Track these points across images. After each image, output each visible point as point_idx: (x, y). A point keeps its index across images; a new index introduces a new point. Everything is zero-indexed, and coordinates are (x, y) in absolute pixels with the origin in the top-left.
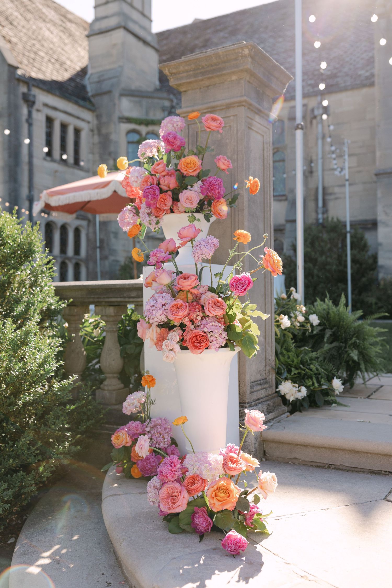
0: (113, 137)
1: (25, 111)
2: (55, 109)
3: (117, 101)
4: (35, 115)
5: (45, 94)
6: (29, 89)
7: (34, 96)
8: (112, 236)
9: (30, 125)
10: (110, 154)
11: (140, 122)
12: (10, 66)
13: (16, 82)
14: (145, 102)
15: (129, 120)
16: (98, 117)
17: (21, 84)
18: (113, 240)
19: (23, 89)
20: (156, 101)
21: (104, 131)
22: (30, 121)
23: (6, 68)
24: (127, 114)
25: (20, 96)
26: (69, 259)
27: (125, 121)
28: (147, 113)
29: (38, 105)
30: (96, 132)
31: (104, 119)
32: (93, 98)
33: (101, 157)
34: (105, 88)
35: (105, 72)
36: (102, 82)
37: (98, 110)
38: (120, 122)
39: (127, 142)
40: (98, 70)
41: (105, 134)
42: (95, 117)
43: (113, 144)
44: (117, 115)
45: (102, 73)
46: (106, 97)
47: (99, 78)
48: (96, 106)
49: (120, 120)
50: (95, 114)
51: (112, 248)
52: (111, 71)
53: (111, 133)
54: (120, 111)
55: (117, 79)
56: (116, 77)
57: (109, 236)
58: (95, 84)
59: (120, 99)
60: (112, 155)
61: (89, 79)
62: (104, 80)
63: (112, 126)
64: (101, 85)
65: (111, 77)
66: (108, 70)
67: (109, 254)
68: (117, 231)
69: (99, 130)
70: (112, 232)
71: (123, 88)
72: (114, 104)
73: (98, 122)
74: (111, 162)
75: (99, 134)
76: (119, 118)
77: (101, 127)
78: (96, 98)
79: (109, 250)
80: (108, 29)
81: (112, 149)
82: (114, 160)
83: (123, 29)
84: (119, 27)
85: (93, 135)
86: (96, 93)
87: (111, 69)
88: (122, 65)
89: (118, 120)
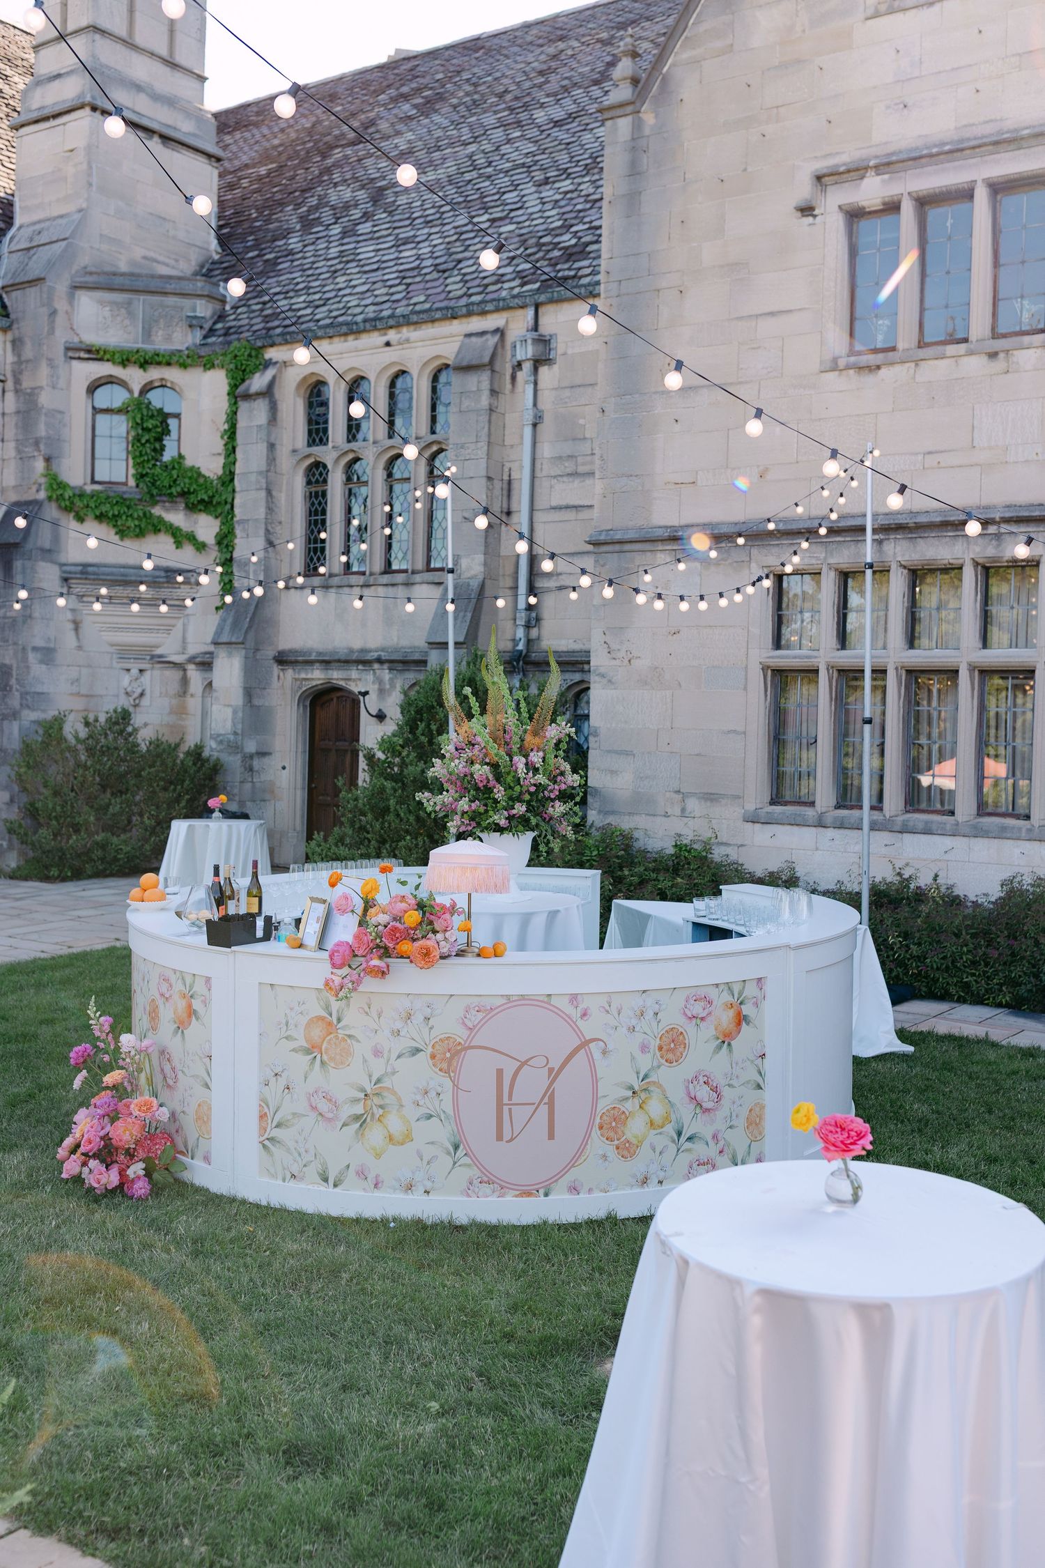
0: (45, 399)
3: (61, 305)
8: (32, 657)
10: (37, 443)
11: (125, 359)
14: (140, 302)
15: (95, 354)
16: (16, 345)
18: (37, 669)
20: (171, 300)
21: (26, 384)
24: (92, 338)
27: (83, 355)
28: (147, 334)
30: (10, 384)
31: (28, 352)
32: (6, 292)
33: (19, 451)
34: (34, 271)
35: (47, 224)
36: (32, 252)
37: (15, 326)
38: (72, 358)
39: (90, 410)
40: (35, 218)
41: (29, 391)
42: (9, 346)
43: (43, 418)
44: (64, 340)
45: (42, 225)
46: (32, 292)
47: (31, 240)
48: (12, 316)
49: (70, 354)
50: (9, 336)
51: (33, 690)
52: (60, 221)
53: (41, 388)
54: (72, 329)
55: (64, 244)
56: (64, 239)
57: (25, 659)
58: (20, 253)
59: (71, 298)
60: (42, 447)
61: (12, 239)
62: (39, 246)
63: (44, 370)
64: (30, 258)
65: (55, 239)
66: (55, 218)
67: (21, 705)
68: (52, 645)
69: (17, 382)
70: (35, 649)
71: (85, 268)
72: (54, 313)
73: (16, 359)
74: (40, 465)
75: (17, 391)
76: (68, 349)
77: (21, 373)
78: (14, 294)
79: (24, 695)
80: (57, 109)
81: (42, 431)
82: (48, 460)
83: (87, 110)
84: (82, 107)
85: (4, 391)
86: (11, 282)
87: (61, 217)
88: (84, 205)
89: (65, 355)
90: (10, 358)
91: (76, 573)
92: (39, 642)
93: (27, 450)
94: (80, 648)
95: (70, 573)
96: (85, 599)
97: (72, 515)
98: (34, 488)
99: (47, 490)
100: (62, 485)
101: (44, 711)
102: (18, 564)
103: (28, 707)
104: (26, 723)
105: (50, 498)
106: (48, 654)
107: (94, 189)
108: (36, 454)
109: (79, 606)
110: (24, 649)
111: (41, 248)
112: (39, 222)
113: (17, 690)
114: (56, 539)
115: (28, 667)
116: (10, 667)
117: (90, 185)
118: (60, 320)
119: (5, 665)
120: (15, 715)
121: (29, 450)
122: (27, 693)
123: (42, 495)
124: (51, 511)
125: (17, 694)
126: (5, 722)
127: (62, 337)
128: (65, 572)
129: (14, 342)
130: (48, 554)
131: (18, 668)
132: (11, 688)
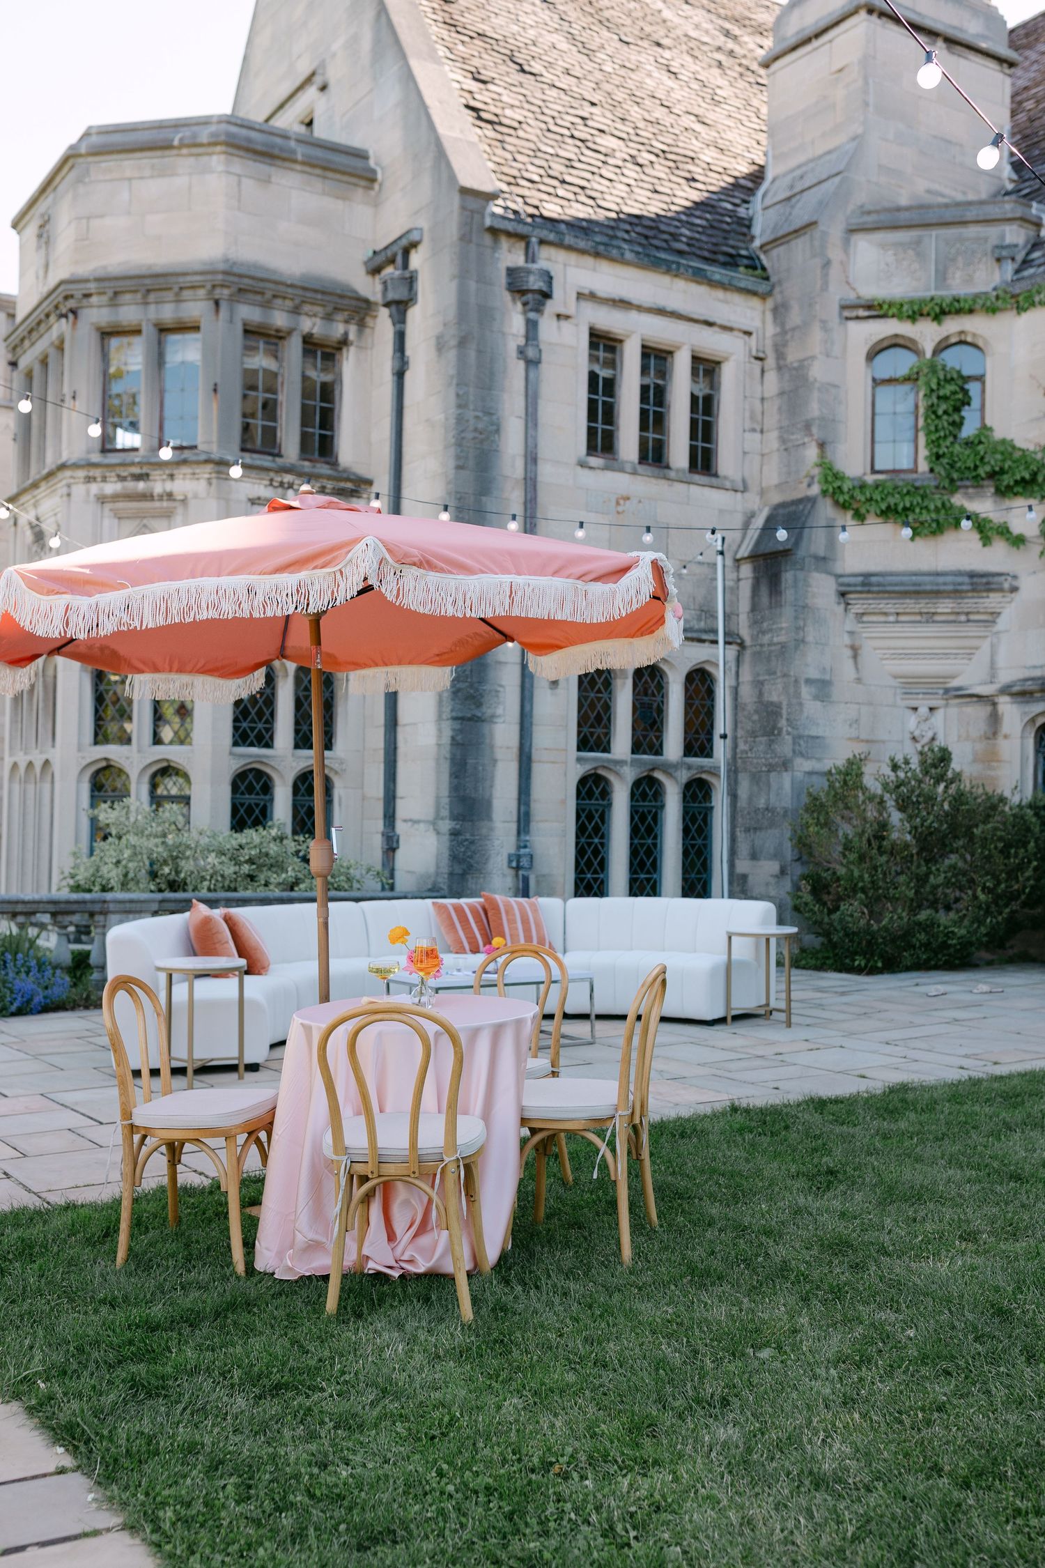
0: (817, 372)
1: (515, 322)
2: (622, 304)
3: (835, 254)
4: (547, 326)
5: (589, 261)
6: (530, 257)
7: (549, 278)
8: (806, 692)
9: (532, 363)
10: (808, 427)
11: (914, 311)
12: (465, 191)
13: (488, 239)
14: (933, 240)
15: (876, 310)
16: (779, 312)
17: (505, 243)
18: (812, 707)
19: (511, 256)
20: (972, 231)
21: (792, 356)
22: (531, 353)
23: (456, 199)
24: (871, 291)
25: (503, 279)
26: (668, 768)
27: (862, 313)
28: (942, 276)
29: (562, 299)
30: (771, 362)
31: (795, 318)
32: (765, 252)
33: (783, 440)
34: (801, 215)
35: (811, 165)
36: (794, 200)
37: (777, 290)
38: (848, 319)
39: (870, 382)
40: (792, 163)
41: (795, 365)
42: (769, 316)
43: (816, 394)
44: (838, 297)
45: (804, 169)
46: (800, 246)
47: (792, 187)
48: (773, 279)
49: (847, 313)
50: (770, 303)
51: (806, 733)
52: (828, 158)
53: (813, 358)
54: (848, 283)
55: (837, 180)
56: (837, 174)
57: (798, 694)
58: (778, 207)
59: (846, 243)
60: (815, 430)
61: (764, 196)
62: (802, 191)
63: (817, 335)
64: (793, 207)
65: (824, 177)
66: (820, 157)
67: (794, 751)
68: (827, 677)
69: (780, 356)
70: (809, 681)
71: (862, 206)
72: (827, 264)
73: (778, 330)
74: (812, 453)
75: (779, 368)
76: (844, 307)
77: (785, 345)
78: (775, 253)
79: (796, 739)
80: (822, 25)
81: (814, 409)
82: (822, 445)
83: (863, 14)
84: (855, 12)
85: (763, 371)
86: (772, 237)
87: (829, 152)
88: (860, 131)
89: (840, 315)
90: (771, 329)
91: (855, 585)
92: (813, 673)
93: (793, 437)
94: (859, 680)
95: (849, 585)
96: (865, 618)
97: (850, 514)
98: (806, 481)
99: (819, 482)
100: (837, 476)
101: (819, 760)
102: (788, 577)
103: (802, 755)
104: (799, 775)
105: (824, 493)
106: (823, 688)
107: (871, 109)
108: (806, 440)
109: (858, 628)
110: (796, 681)
111: (805, 194)
112: (799, 167)
113: (789, 733)
114: (832, 543)
115: (801, 704)
116: (779, 706)
117: (866, 104)
118: (834, 272)
119: (772, 703)
120: (786, 765)
121: (798, 437)
122: (800, 737)
123: (815, 490)
124: (826, 510)
125: (788, 739)
126: (773, 775)
127: (837, 293)
128: (842, 585)
129: (775, 310)
130: (823, 562)
131: (789, 705)
132: (780, 730)
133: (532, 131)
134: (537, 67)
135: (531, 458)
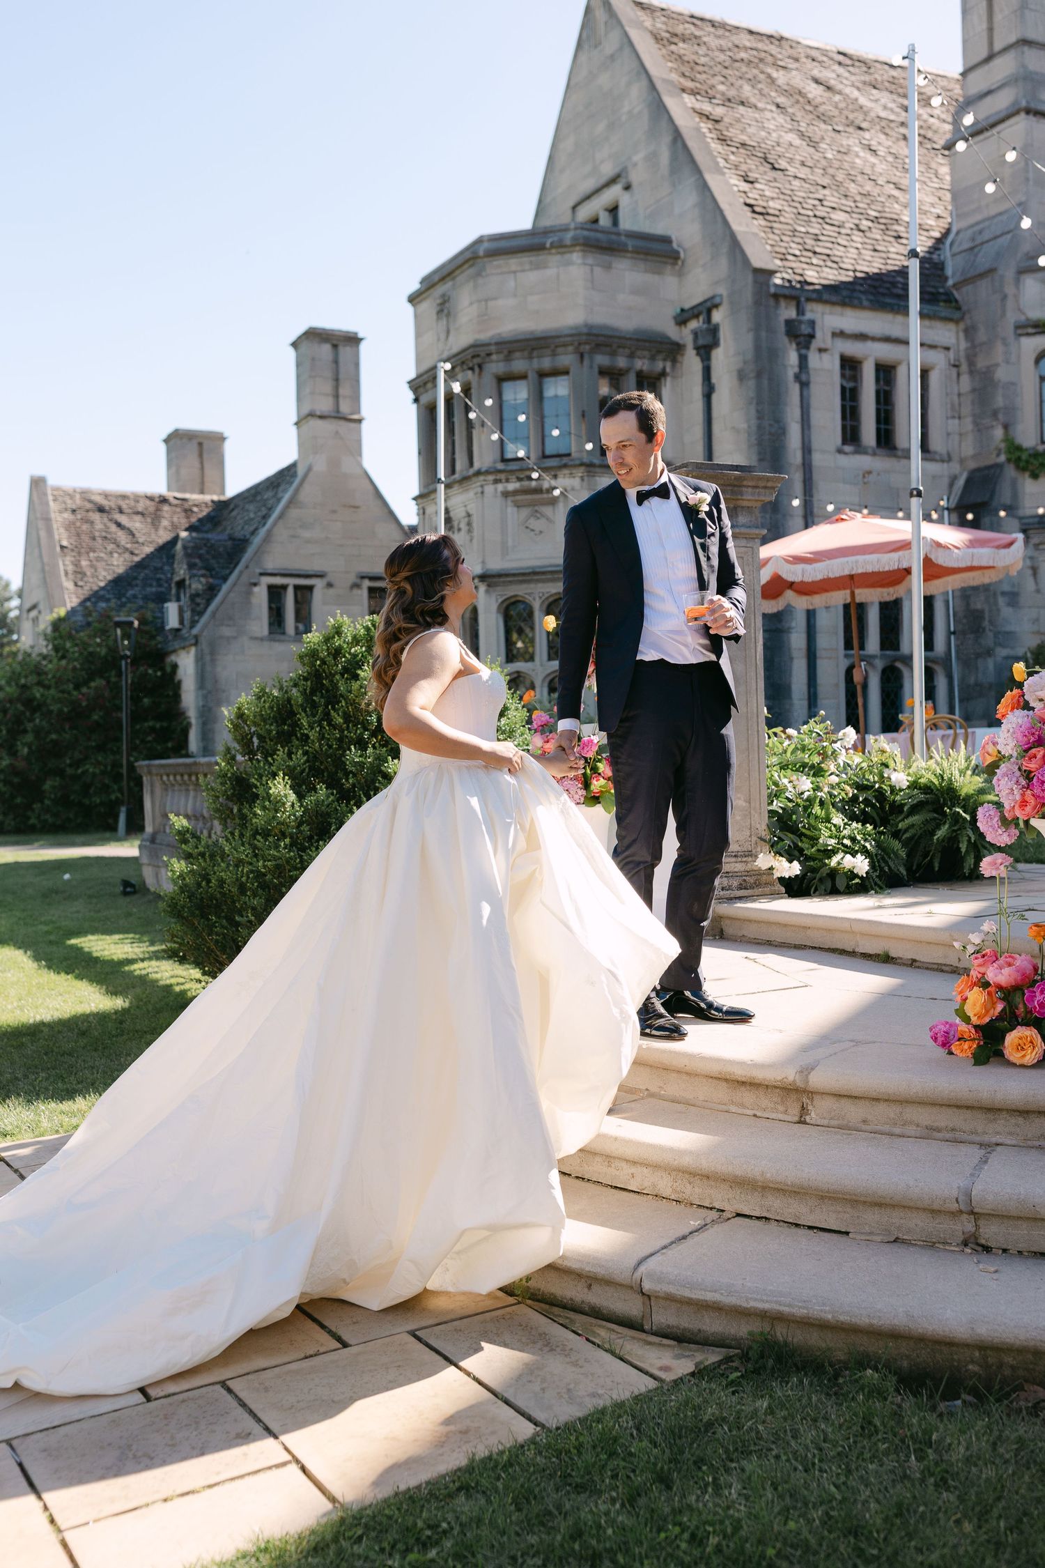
0: (1001, 374)
1: (793, 357)
2: (862, 337)
3: (1010, 290)
4: (814, 359)
5: (838, 309)
6: (800, 311)
7: (812, 323)
8: (1001, 601)
9: (804, 385)
10: (995, 414)
12: (757, 271)
13: (772, 302)
15: (1041, 327)
16: (969, 332)
17: (783, 303)
18: (1006, 611)
19: (789, 312)
21: (981, 363)
22: (804, 377)
23: (750, 278)
24: (1037, 314)
25: (782, 328)
26: (905, 660)
27: (1030, 330)
29: (822, 338)
30: (964, 367)
31: (982, 336)
32: (957, 289)
33: (976, 423)
34: (983, 262)
35: (987, 223)
36: (976, 250)
37: (967, 317)
38: (1020, 335)
39: (1038, 380)
40: (971, 220)
41: (984, 370)
42: (962, 335)
43: (1000, 391)
44: (1012, 321)
45: (981, 226)
46: (984, 286)
47: (973, 239)
48: (964, 308)
49: (1020, 331)
50: (962, 326)
51: (1003, 629)
52: (1000, 218)
53: (997, 365)
54: (1019, 310)
55: (1009, 236)
56: (1008, 232)
57: (996, 603)
58: (963, 254)
59: (1017, 282)
60: (1001, 416)
61: (952, 244)
62: (982, 244)
63: (999, 348)
64: (976, 255)
65: (998, 233)
66: (994, 217)
67: (995, 643)
68: (1016, 590)
69: (971, 363)
70: (1003, 594)
71: (1028, 253)
72: (1005, 297)
73: (969, 345)
74: (999, 433)
75: (971, 372)
76: (1017, 327)
77: (975, 355)
78: (964, 289)
79: (997, 634)
80: (991, 121)
81: (1000, 401)
82: (1006, 427)
83: (1023, 115)
84: (1017, 113)
85: (959, 375)
86: (962, 278)
87: (1000, 214)
88: (1023, 199)
89: (1015, 332)
90: (963, 345)
91: (1033, 524)
92: (1006, 588)
93: (984, 422)
94: (1038, 591)
95: (1029, 524)
96: (1041, 547)
97: (1027, 474)
98: (995, 453)
99: (1005, 453)
100: (1019, 448)
101: (1012, 648)
103: (1001, 645)
104: (999, 659)
105: (1009, 460)
106: (1013, 598)
107: (1031, 183)
108: (994, 423)
109: (1036, 554)
110: (995, 594)
111: (985, 246)
112: (977, 223)
113: (990, 630)
114: (1015, 495)
115: (998, 610)
116: (982, 612)
117: (1027, 179)
118: (1010, 304)
119: (977, 611)
120: (989, 653)
121: (987, 421)
122: (999, 633)
123: (1003, 458)
124: (1010, 471)
125: (991, 635)
126: (980, 661)
127: (1012, 318)
128: (1025, 524)
129: (966, 331)
130: (1010, 509)
131: (990, 611)
132: (984, 629)
133: (788, 216)
134: (783, 164)
135: (807, 449)
